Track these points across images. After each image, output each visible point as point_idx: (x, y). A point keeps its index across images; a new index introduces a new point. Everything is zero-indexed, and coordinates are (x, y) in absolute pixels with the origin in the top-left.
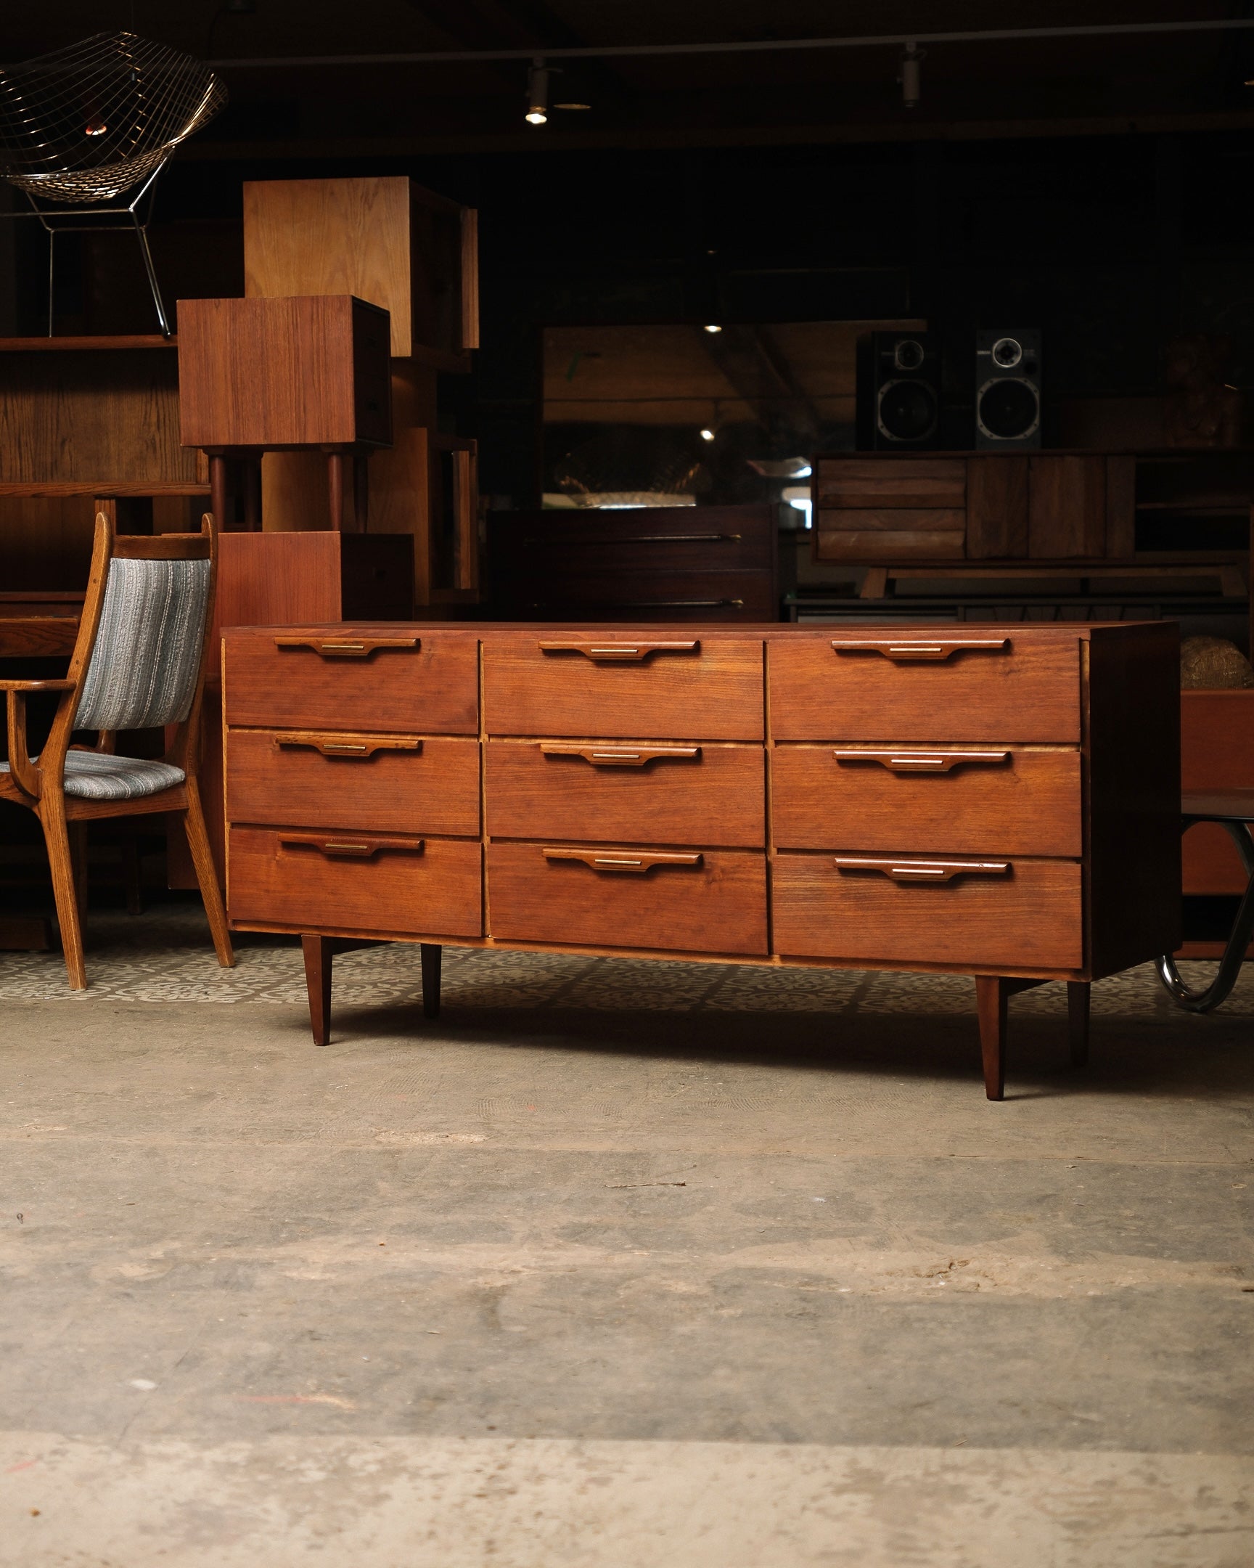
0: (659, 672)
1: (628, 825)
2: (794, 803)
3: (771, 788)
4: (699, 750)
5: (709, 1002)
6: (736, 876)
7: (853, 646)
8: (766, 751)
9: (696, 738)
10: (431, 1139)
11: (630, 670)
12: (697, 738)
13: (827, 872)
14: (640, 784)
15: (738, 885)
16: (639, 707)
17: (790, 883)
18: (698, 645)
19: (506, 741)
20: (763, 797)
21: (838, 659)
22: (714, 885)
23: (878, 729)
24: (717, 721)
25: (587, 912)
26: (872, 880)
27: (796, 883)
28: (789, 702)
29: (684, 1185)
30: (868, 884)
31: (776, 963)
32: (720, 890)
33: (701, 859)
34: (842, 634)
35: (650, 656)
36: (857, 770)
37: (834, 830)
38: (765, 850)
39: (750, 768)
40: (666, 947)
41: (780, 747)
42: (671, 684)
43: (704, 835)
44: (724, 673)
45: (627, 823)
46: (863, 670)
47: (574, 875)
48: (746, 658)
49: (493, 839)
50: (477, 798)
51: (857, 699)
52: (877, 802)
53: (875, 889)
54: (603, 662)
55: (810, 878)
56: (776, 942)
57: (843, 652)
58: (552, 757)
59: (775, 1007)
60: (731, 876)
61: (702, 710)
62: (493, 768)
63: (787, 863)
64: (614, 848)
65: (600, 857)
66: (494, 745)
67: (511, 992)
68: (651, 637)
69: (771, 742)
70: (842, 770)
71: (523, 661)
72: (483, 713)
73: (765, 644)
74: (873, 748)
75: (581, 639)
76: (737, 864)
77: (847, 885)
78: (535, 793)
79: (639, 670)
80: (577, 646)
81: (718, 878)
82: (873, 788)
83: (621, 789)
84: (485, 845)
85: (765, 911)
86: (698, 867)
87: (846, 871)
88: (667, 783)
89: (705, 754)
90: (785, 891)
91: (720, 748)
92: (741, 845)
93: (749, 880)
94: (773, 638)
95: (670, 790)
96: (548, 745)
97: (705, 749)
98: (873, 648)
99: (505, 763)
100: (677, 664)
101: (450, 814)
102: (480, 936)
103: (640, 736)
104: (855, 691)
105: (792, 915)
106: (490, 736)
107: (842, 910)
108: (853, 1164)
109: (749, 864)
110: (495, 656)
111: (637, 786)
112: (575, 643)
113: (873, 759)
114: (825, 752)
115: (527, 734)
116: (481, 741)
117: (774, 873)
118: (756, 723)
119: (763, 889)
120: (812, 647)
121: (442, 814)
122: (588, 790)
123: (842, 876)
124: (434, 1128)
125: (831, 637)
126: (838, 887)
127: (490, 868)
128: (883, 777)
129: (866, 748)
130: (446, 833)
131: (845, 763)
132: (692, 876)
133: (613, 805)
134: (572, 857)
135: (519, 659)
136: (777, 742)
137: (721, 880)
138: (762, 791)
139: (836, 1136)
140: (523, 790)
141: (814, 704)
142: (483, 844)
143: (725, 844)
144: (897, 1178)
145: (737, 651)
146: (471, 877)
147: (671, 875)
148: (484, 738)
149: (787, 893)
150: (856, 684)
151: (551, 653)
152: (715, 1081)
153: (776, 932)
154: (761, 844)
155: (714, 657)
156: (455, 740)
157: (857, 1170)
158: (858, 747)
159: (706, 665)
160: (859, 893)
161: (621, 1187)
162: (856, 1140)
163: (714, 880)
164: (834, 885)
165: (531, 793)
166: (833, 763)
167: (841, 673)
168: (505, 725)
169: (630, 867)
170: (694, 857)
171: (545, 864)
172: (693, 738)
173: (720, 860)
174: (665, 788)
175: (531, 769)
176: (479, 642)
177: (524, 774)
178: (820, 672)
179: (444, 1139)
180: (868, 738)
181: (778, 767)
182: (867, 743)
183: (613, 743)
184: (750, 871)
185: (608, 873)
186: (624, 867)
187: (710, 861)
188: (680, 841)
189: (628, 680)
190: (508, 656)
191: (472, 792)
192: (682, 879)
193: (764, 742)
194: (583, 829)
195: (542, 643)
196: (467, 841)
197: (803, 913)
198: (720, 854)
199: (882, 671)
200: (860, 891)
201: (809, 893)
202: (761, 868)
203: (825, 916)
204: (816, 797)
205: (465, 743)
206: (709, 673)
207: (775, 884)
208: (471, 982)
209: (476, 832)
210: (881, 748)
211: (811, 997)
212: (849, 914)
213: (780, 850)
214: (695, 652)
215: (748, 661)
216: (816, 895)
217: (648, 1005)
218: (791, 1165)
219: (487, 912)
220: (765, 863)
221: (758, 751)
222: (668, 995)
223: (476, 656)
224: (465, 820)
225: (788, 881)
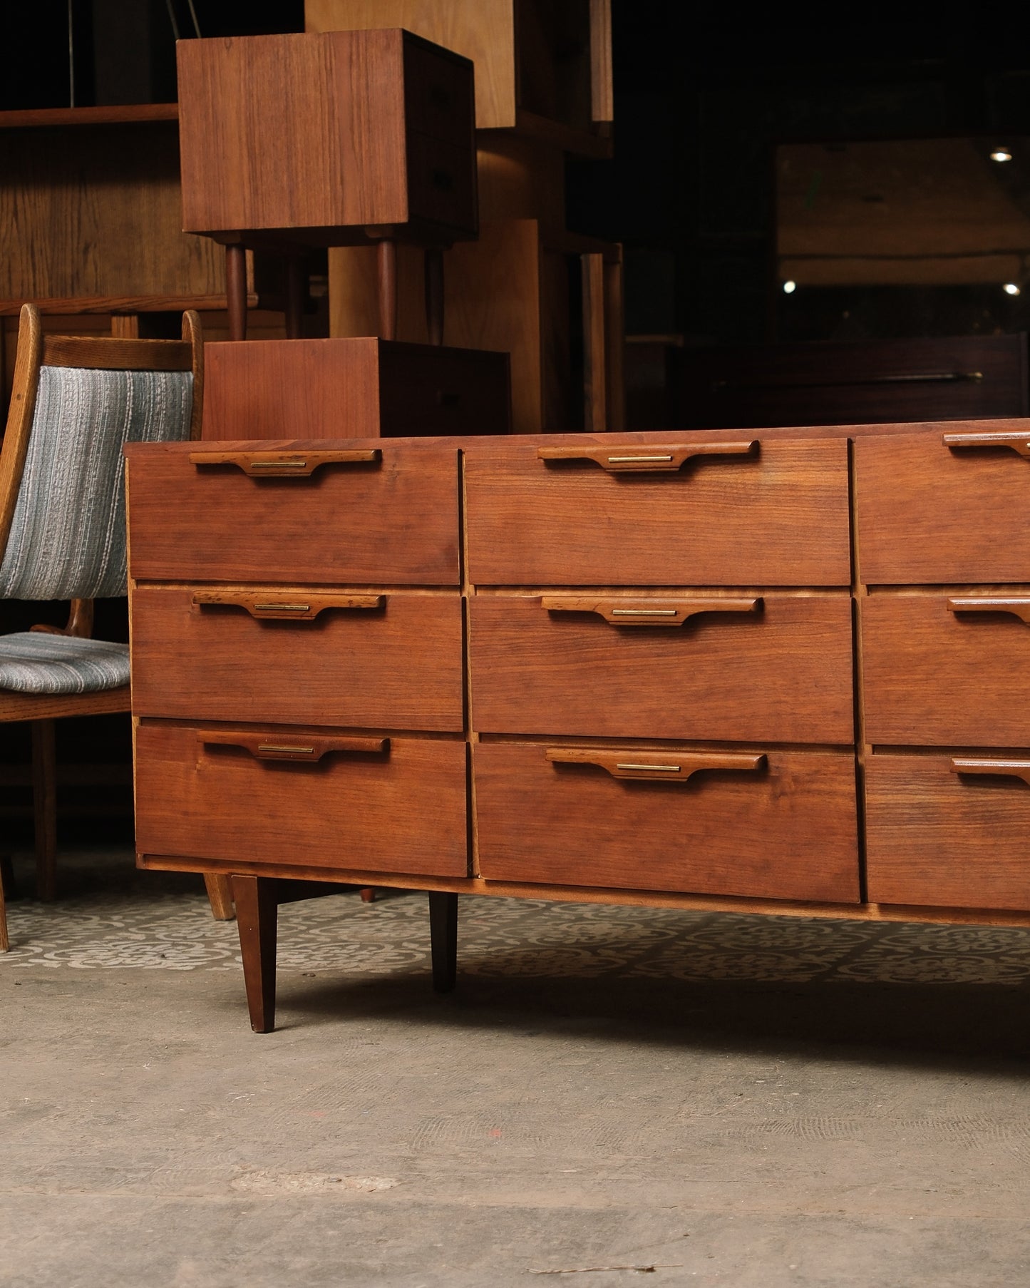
0: (704, 488)
1: (664, 714)
2: (894, 677)
3: (862, 655)
4: (760, 603)
5: (841, 969)
6: (814, 786)
7: (974, 442)
8: (854, 602)
9: (755, 584)
10: (315, 1184)
11: (664, 487)
12: (758, 584)
13: (943, 780)
14: (679, 654)
15: (816, 799)
16: (676, 540)
17: (890, 797)
18: (756, 447)
19: (498, 594)
20: (850, 669)
21: (954, 462)
22: (784, 802)
23: (1013, 565)
24: (785, 559)
25: (609, 840)
26: (1007, 791)
27: (899, 797)
28: (885, 528)
29: (651, 1270)
30: (1000, 797)
31: (873, 914)
32: (792, 807)
33: (764, 762)
34: (960, 425)
35: (692, 465)
36: (984, 627)
37: (952, 717)
38: (855, 748)
39: (830, 626)
40: (718, 892)
41: (874, 595)
42: (720, 505)
43: (768, 727)
44: (793, 487)
45: (662, 710)
46: (989, 477)
47: (589, 787)
48: (825, 463)
49: (483, 737)
50: (460, 678)
51: (982, 521)
52: (1014, 675)
53: (1011, 805)
54: (626, 476)
55: (919, 789)
56: (871, 884)
57: (960, 451)
58: (560, 616)
59: (929, 977)
60: (807, 786)
61: (764, 543)
62: (479, 634)
63: (885, 767)
64: (646, 748)
65: (622, 760)
66: (481, 600)
67: (579, 954)
68: (693, 438)
69: (861, 589)
70: (961, 628)
71: (518, 478)
72: (466, 554)
73: (850, 443)
74: (1005, 593)
75: (597, 443)
76: (814, 768)
77: (971, 799)
78: (536, 668)
79: (676, 487)
80: (589, 452)
81: (787, 790)
82: (1006, 653)
83: (652, 660)
84: (472, 746)
85: (855, 839)
86: (761, 773)
87: (970, 779)
88: (716, 652)
89: (769, 607)
90: (884, 808)
91: (789, 599)
92: (821, 740)
93: (832, 793)
94: (863, 433)
95: (720, 661)
96: (552, 598)
97: (769, 599)
98: (1001, 444)
99: (495, 626)
100: (728, 476)
101: (423, 701)
102: (466, 876)
103: (679, 583)
104: (980, 509)
105: (893, 844)
106: (477, 587)
107: (964, 837)
108: (933, 1233)
109: (832, 768)
110: (482, 472)
111: (674, 654)
112: (588, 449)
113: (1004, 609)
114: (939, 602)
115: (525, 583)
116: (465, 594)
117: (866, 782)
118: (838, 560)
119: (851, 806)
120: (915, 445)
121: (414, 702)
122: (608, 663)
123: (964, 785)
124: (328, 1167)
125: (945, 429)
126: (959, 803)
127: (478, 778)
128: (1021, 636)
129: (997, 593)
130: (419, 729)
131: (967, 616)
132: (753, 787)
133: (643, 684)
134: (586, 761)
135: (512, 474)
136: (871, 588)
137: (793, 793)
138: (849, 660)
139: (927, 1184)
140: (521, 665)
141: (921, 530)
142: (468, 745)
143: (798, 740)
144: (995, 1262)
145: (813, 454)
146: (453, 791)
147: (724, 786)
148: (469, 590)
149: (886, 811)
150: (980, 497)
151: (557, 465)
152: (788, 1090)
153: (871, 869)
154: (849, 739)
155: (779, 464)
156: (430, 594)
157: (936, 1246)
158: (986, 593)
159: (769, 475)
160: (988, 811)
161: (552, 1273)
162: (954, 1191)
163: (783, 794)
164: (953, 799)
165: (530, 668)
166: (949, 617)
167: (958, 483)
168: (495, 571)
169: (666, 774)
170: (756, 759)
171: (551, 772)
172: (751, 584)
173: (789, 764)
174: (713, 658)
175: (531, 634)
176: (460, 453)
177: (521, 641)
178: (927, 482)
179: (335, 1186)
180: (998, 580)
181: (870, 624)
182: (997, 586)
183: (643, 593)
184: (832, 780)
185: (636, 784)
186: (658, 774)
187: (777, 765)
188: (735, 736)
189: (662, 500)
190: (498, 472)
191: (452, 669)
192: (737, 791)
193: (851, 588)
194: (603, 720)
195: (541, 450)
196: (448, 739)
197: (909, 842)
198: (791, 755)
199: (1018, 478)
200: (990, 809)
201: (916, 811)
202: (848, 775)
203: (939, 846)
204: (925, 668)
205: (442, 598)
206: (774, 487)
207: (869, 798)
208: (533, 940)
209: (457, 726)
210: (1018, 593)
211: (988, 962)
212: (975, 841)
213: (877, 748)
214: (753, 456)
215: (827, 468)
216: (928, 814)
217: (755, 973)
218: (836, 1236)
219: (476, 841)
220: (853, 767)
221: (843, 601)
222: (791, 959)
223: (456, 473)
224: (445, 710)
225: (887, 794)
